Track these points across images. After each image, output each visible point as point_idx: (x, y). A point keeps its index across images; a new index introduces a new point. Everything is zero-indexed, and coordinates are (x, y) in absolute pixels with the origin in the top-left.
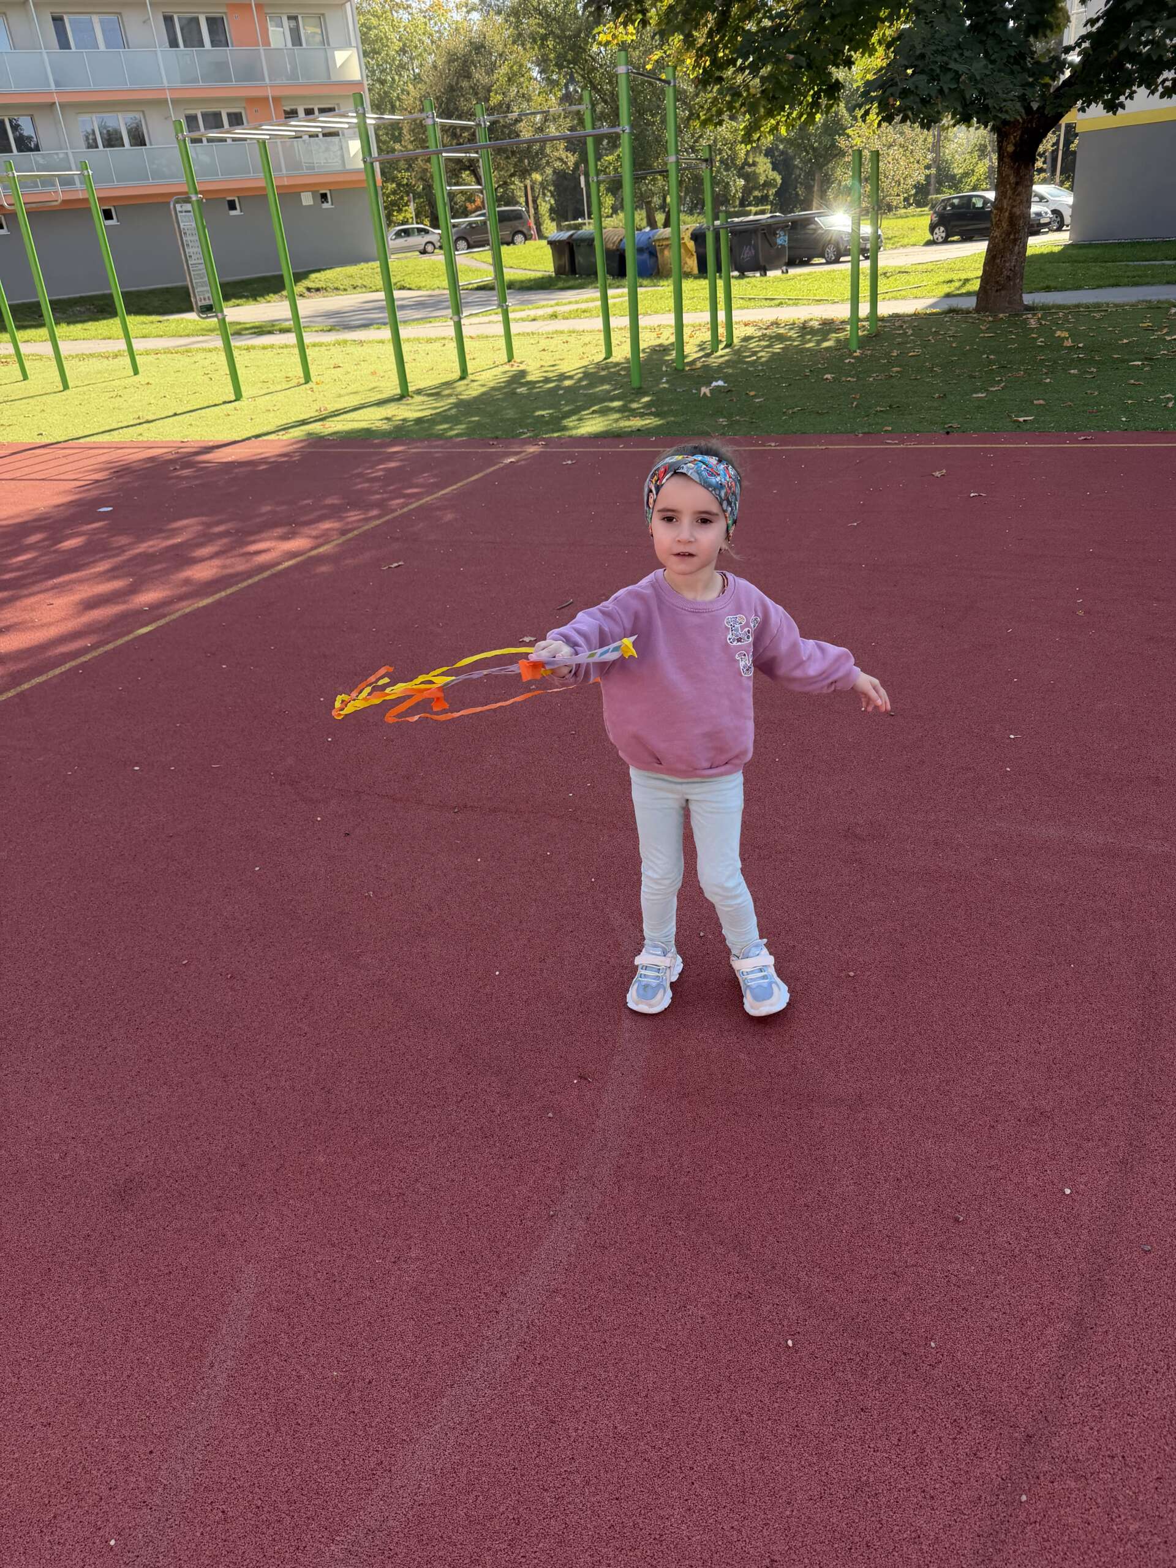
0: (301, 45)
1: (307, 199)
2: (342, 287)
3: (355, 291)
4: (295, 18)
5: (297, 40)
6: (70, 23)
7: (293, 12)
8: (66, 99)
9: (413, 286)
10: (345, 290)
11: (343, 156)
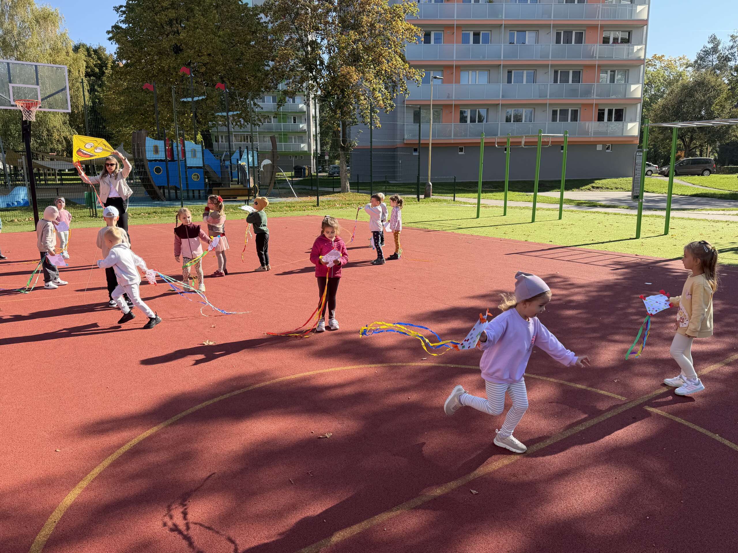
0: (614, 82)
1: (599, 148)
2: (610, 188)
3: (617, 190)
4: (614, 71)
5: (612, 80)
6: (514, 73)
7: (614, 69)
8: (504, 102)
9: (650, 191)
10: (612, 189)
11: (623, 129)
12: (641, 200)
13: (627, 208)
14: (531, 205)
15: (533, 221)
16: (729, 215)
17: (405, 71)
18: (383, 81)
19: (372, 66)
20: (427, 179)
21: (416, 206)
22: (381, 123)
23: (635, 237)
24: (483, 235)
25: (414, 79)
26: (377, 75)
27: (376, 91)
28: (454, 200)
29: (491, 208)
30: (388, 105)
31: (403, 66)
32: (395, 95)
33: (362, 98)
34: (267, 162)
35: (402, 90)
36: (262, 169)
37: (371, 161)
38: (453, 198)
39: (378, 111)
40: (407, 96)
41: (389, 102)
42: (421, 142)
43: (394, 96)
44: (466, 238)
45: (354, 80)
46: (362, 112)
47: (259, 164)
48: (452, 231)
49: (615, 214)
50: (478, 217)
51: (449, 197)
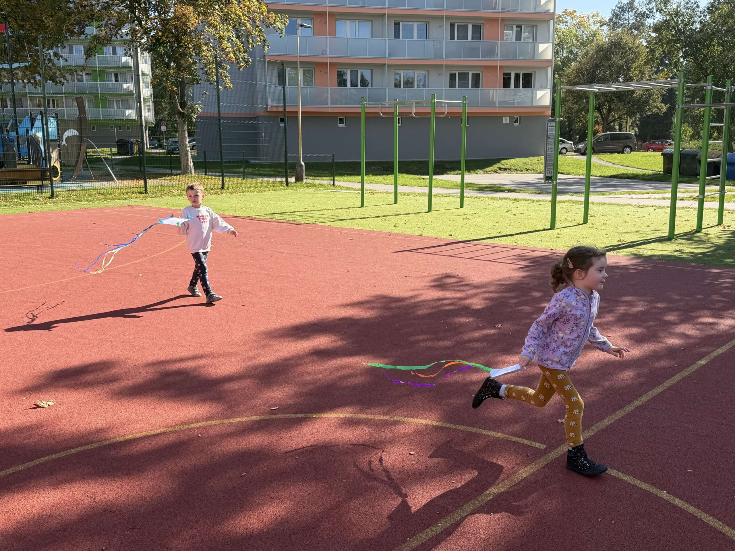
0: (520, 40)
1: (506, 120)
2: (519, 169)
3: (527, 172)
4: (520, 27)
5: (519, 37)
6: (402, 26)
7: (519, 24)
8: (392, 62)
9: (565, 172)
10: (522, 171)
11: (532, 98)
12: (555, 182)
13: (540, 193)
14: (427, 190)
15: (430, 210)
16: (655, 198)
17: (262, 16)
18: (233, 28)
19: (217, 7)
20: (298, 158)
21: (283, 192)
22: (232, 83)
23: (550, 228)
24: (368, 228)
25: (274, 27)
26: (225, 19)
27: (224, 39)
28: (334, 185)
29: (379, 194)
30: (241, 59)
31: (259, 8)
32: (250, 46)
33: (205, 48)
34: (72, 132)
35: (259, 40)
36: (64, 142)
37: (220, 132)
38: (332, 182)
39: (228, 67)
40: (266, 49)
41: (242, 55)
42: (287, 110)
43: (249, 48)
44: (346, 233)
45: (192, 24)
46: (206, 66)
47: (60, 135)
48: (329, 224)
49: (526, 200)
50: (362, 205)
51: (327, 181)
